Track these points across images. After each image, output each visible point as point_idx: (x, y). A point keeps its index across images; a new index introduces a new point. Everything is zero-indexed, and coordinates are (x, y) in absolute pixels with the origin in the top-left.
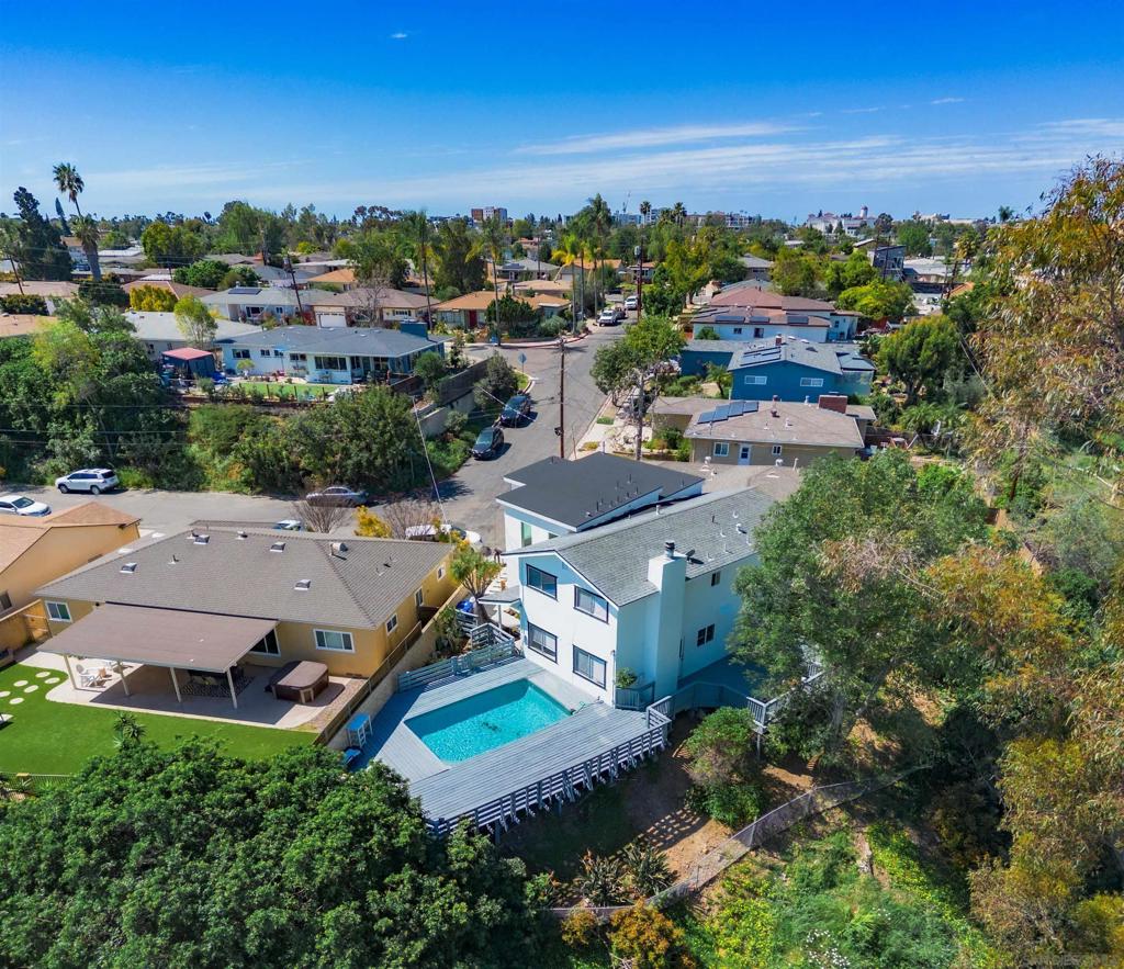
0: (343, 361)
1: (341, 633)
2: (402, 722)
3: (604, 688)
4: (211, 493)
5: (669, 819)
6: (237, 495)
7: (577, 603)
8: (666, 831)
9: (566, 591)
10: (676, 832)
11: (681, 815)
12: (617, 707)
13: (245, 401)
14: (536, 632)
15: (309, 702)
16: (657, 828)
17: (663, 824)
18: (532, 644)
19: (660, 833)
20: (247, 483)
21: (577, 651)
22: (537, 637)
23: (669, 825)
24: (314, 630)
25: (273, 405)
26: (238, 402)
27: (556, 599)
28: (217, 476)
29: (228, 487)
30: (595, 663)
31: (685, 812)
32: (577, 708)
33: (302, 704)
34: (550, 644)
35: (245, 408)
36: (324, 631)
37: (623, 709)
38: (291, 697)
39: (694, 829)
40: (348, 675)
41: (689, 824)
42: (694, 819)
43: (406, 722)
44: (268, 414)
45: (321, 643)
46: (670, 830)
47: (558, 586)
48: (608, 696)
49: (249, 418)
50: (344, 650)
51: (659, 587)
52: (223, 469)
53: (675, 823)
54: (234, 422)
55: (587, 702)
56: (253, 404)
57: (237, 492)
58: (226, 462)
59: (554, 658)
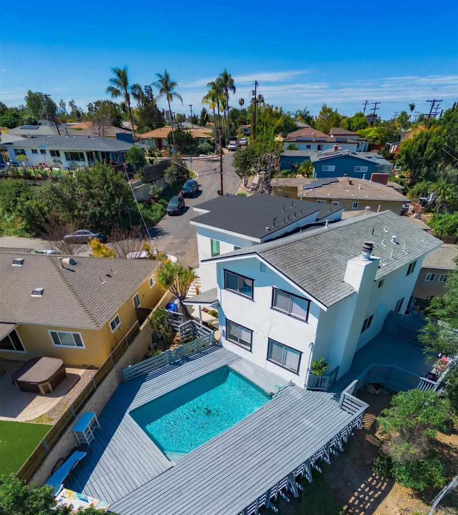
0: (82, 154)
1: (72, 333)
2: (127, 414)
3: (297, 374)
4: (5, 237)
5: (365, 488)
6: (21, 238)
7: (274, 303)
8: (363, 499)
9: (263, 294)
10: (372, 500)
11: (372, 481)
12: (308, 389)
13: (20, 177)
14: (233, 327)
15: (48, 393)
16: (357, 498)
17: (360, 493)
18: (229, 336)
19: (360, 503)
20: (27, 230)
21: (271, 342)
22: (234, 332)
23: (366, 494)
24: (49, 331)
25: (39, 179)
26: (14, 177)
27: (252, 299)
28: (8, 227)
29: (15, 233)
30: (290, 353)
31: (374, 478)
32: (275, 391)
33: (42, 395)
34: (245, 336)
35: (20, 181)
36: (57, 332)
37: (314, 390)
38: (32, 390)
39: (385, 494)
40: (83, 367)
41: (380, 489)
42: (382, 485)
43: (130, 413)
44: (35, 185)
45: (57, 342)
46: (367, 498)
47: (255, 288)
48: (302, 380)
49: (22, 188)
50: (76, 347)
51: (357, 287)
52: (11, 222)
53: (369, 491)
54: (14, 190)
55: (282, 386)
56: (25, 179)
57: (21, 236)
58: (12, 217)
59: (249, 348)
